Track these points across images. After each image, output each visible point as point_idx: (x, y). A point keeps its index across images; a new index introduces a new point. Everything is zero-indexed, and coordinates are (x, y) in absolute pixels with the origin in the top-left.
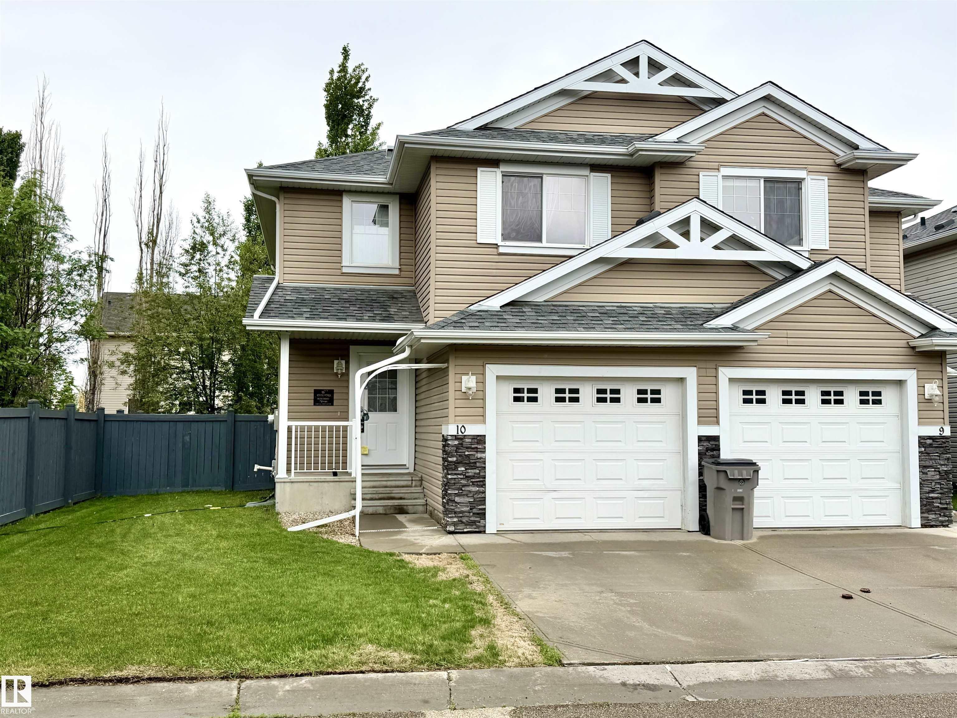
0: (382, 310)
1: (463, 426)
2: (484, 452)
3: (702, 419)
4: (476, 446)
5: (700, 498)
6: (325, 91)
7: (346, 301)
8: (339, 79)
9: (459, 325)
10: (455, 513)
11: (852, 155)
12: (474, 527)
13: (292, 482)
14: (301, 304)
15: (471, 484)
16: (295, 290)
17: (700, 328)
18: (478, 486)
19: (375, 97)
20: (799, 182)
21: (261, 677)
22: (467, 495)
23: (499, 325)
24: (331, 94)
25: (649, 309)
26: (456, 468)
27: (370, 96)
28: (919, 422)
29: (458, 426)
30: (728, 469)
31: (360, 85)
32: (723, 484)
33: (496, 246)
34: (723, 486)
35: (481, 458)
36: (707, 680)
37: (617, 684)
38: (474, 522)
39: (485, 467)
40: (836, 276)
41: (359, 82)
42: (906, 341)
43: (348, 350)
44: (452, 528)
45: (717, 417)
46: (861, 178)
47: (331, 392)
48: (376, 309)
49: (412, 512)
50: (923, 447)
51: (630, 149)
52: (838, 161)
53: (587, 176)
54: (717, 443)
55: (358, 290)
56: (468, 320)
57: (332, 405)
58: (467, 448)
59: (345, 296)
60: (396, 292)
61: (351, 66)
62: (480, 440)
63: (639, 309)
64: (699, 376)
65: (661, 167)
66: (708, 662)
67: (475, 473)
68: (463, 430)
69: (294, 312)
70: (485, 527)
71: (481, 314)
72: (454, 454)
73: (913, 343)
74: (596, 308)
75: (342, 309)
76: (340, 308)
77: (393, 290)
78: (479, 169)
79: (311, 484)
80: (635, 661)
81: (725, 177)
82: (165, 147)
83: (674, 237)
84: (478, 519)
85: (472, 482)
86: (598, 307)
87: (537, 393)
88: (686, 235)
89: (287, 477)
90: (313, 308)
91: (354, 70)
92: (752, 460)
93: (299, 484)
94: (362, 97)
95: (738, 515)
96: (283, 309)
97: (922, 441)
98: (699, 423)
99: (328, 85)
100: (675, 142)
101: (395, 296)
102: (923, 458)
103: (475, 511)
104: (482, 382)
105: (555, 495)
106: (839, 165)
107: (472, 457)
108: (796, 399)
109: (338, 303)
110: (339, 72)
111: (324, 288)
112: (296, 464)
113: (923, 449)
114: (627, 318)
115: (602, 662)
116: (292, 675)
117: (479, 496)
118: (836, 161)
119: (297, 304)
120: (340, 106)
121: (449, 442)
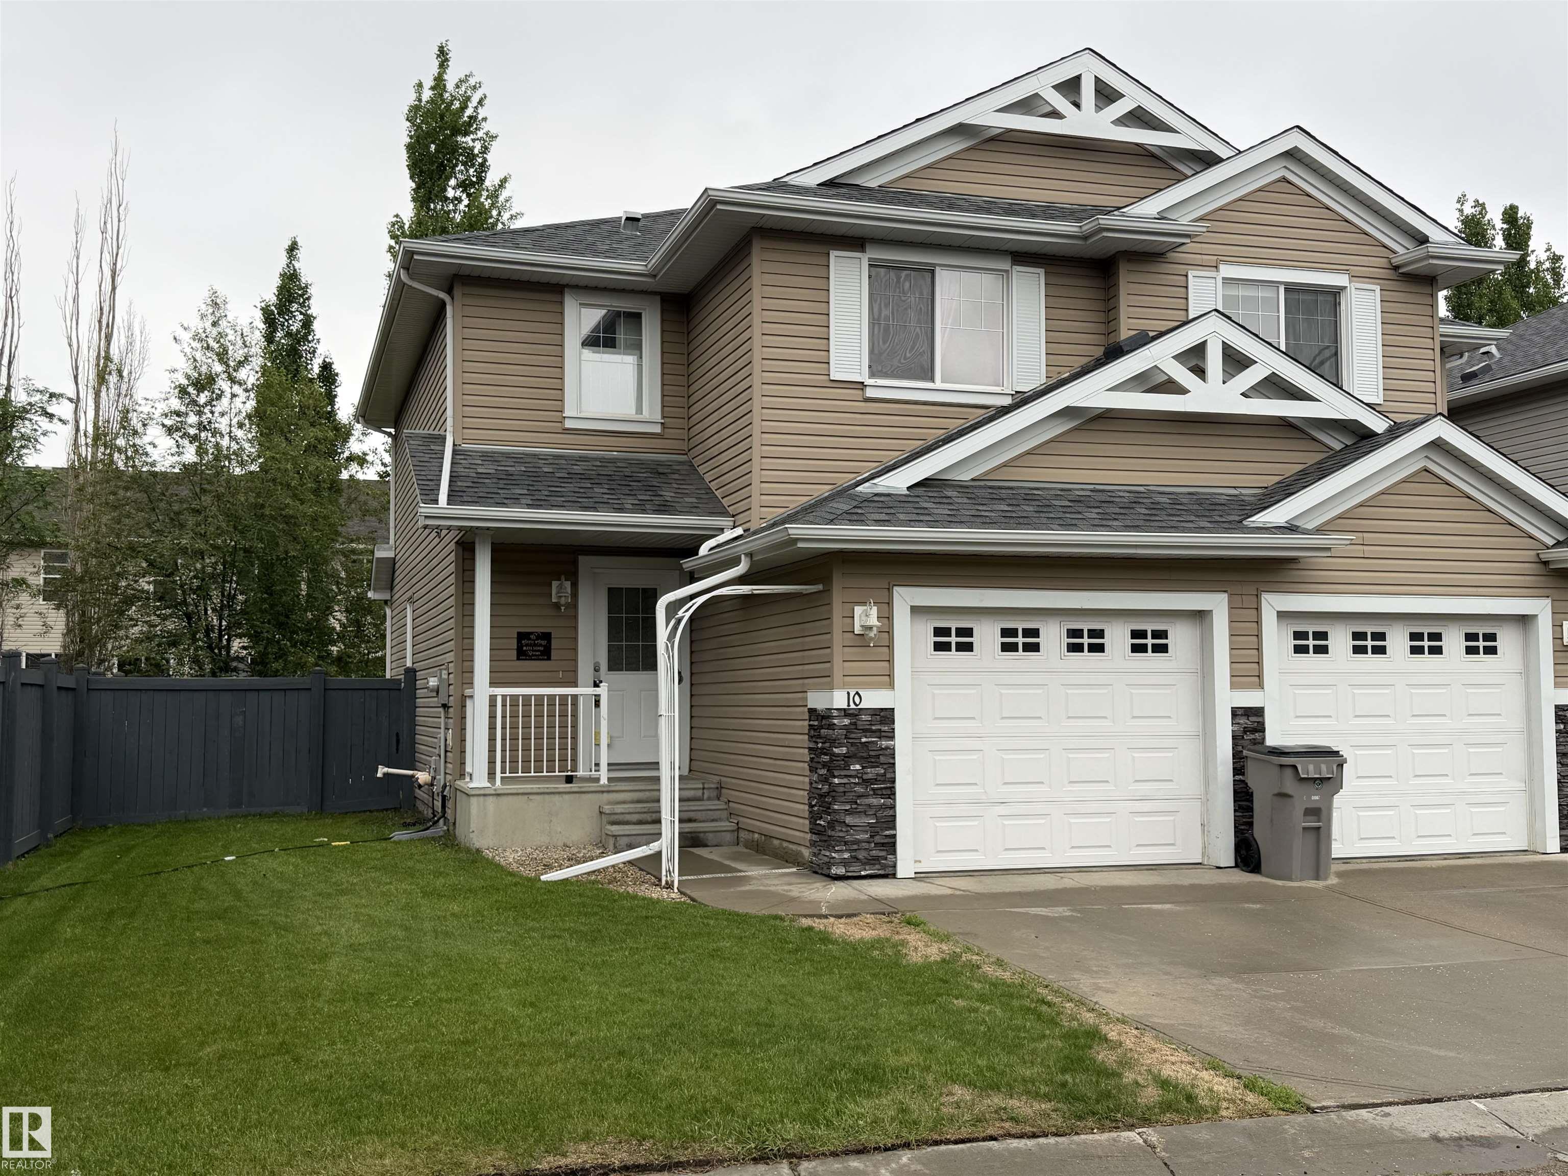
0: (650, 493)
1: (857, 693)
2: (892, 738)
3: (1238, 680)
4: (878, 727)
5: (1235, 811)
6: (407, 119)
7: (583, 477)
8: (432, 101)
9: (855, 517)
10: (846, 843)
11: (1426, 250)
12: (877, 866)
13: (498, 795)
14: (509, 482)
15: (871, 793)
16: (486, 456)
17: (1238, 526)
18: (882, 796)
19: (493, 132)
20: (1334, 294)
21: (824, 1154)
22: (865, 812)
23: (921, 518)
24: (419, 127)
25: (1142, 495)
26: (847, 767)
27: (484, 131)
28: (1555, 683)
29: (848, 693)
30: (1298, 762)
31: (469, 112)
32: (1290, 786)
33: (862, 386)
34: (1289, 791)
35: (887, 748)
36: (1558, 1125)
37: (1425, 1140)
38: (877, 859)
39: (894, 764)
40: (1438, 445)
41: (467, 107)
42: (1535, 552)
43: (575, 563)
44: (841, 871)
45: (1260, 676)
46: (1428, 290)
47: (547, 636)
48: (641, 492)
49: (715, 843)
50: (1562, 723)
51: (1084, 228)
52: (1396, 261)
53: (1007, 271)
54: (1260, 719)
55: (595, 459)
56: (867, 510)
57: (549, 659)
58: (865, 731)
59: (577, 469)
60: (660, 463)
61: (451, 79)
62: (886, 716)
63: (1128, 495)
64: (1231, 608)
65: (1129, 261)
66: (1530, 1092)
67: (877, 775)
68: (857, 699)
69: (502, 496)
70: (895, 866)
71: (882, 499)
72: (842, 741)
73: (1546, 556)
74: (1059, 493)
75: (582, 490)
76: (577, 490)
77: (652, 461)
78: (833, 254)
79: (531, 797)
80: (1421, 1097)
81: (1227, 281)
82: (122, 208)
83: (1181, 374)
84: (883, 854)
85: (873, 789)
86: (1062, 490)
87: (972, 636)
88: (1200, 372)
89: (489, 785)
90: (531, 488)
91: (457, 86)
92: (1330, 747)
93: (510, 797)
94: (472, 133)
95: (1311, 837)
96: (481, 490)
97: (1560, 713)
98: (1234, 686)
99: (415, 109)
100: (1155, 218)
101: (661, 471)
102: (1561, 740)
103: (878, 839)
104: (887, 617)
105: (1002, 810)
106: (1396, 268)
107: (871, 747)
108: (1372, 646)
109: (570, 480)
110: (432, 88)
111: (535, 455)
112: (503, 762)
113: (1562, 726)
114: (1118, 510)
115: (1371, 1101)
116: (877, 1149)
117: (885, 814)
118: (1393, 261)
119: (501, 482)
120: (433, 147)
121: (835, 721)
